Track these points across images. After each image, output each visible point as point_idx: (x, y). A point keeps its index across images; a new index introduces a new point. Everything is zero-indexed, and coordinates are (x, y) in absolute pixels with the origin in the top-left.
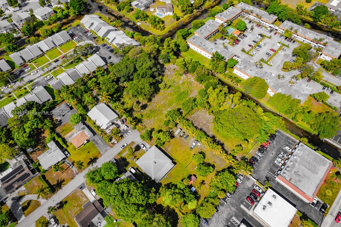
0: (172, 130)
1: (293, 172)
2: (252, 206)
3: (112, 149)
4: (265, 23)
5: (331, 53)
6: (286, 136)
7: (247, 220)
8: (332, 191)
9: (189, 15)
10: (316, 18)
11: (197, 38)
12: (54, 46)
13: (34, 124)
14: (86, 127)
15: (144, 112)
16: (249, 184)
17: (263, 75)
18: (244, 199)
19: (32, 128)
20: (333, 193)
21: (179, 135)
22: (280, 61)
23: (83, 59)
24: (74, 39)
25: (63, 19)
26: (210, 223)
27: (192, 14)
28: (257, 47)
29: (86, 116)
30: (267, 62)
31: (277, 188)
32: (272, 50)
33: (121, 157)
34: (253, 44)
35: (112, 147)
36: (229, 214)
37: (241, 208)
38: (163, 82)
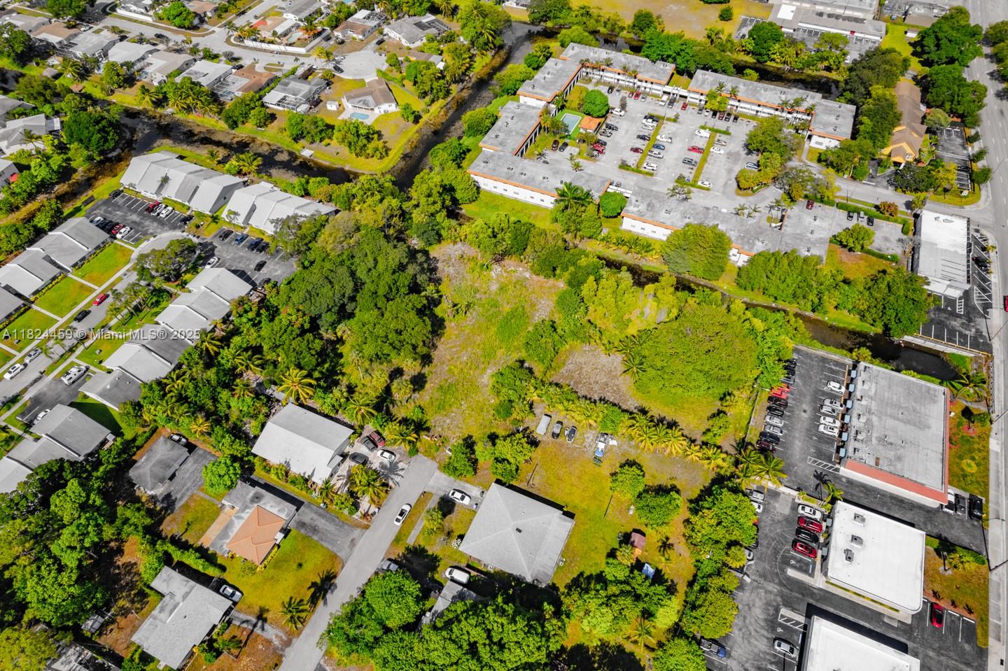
0: (526, 426)
1: (874, 441)
2: (814, 564)
3: (368, 532)
4: (649, 85)
5: (831, 129)
6: (817, 357)
7: (819, 605)
8: (973, 459)
9: (441, 102)
10: (760, 54)
11: (495, 158)
12: (59, 270)
13: (88, 533)
14: (263, 491)
15: (424, 397)
16: (782, 508)
17: (701, 216)
18: (788, 551)
19: (83, 548)
20: (978, 465)
21: (550, 434)
22: (723, 173)
23: (173, 290)
24: (119, 236)
25: (53, 185)
26: (731, 648)
27: (449, 99)
28: (656, 151)
29: (251, 458)
30: (696, 181)
31: (852, 495)
32: (694, 149)
33: (407, 549)
34: (640, 144)
35: (367, 527)
36: (768, 604)
37: (789, 579)
38: (443, 299)
